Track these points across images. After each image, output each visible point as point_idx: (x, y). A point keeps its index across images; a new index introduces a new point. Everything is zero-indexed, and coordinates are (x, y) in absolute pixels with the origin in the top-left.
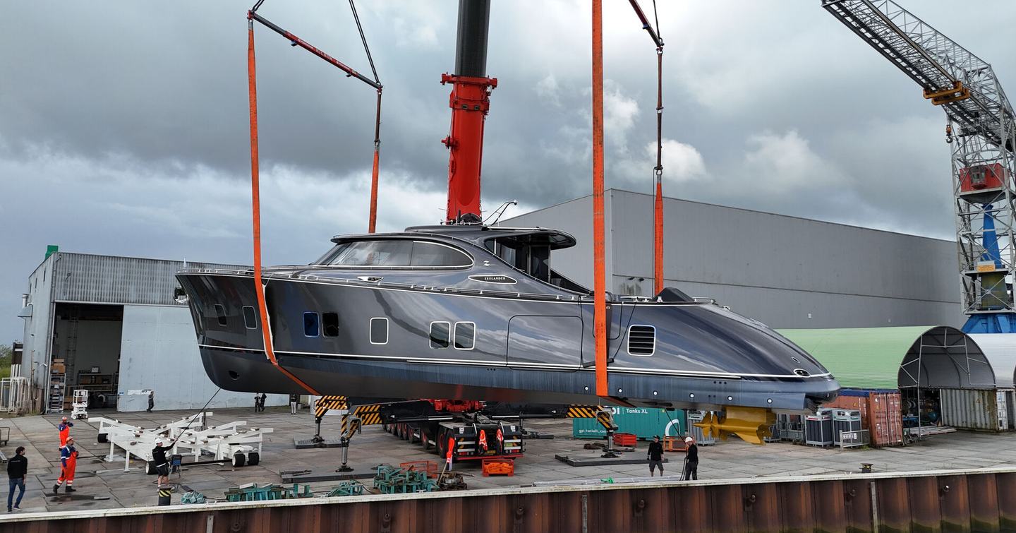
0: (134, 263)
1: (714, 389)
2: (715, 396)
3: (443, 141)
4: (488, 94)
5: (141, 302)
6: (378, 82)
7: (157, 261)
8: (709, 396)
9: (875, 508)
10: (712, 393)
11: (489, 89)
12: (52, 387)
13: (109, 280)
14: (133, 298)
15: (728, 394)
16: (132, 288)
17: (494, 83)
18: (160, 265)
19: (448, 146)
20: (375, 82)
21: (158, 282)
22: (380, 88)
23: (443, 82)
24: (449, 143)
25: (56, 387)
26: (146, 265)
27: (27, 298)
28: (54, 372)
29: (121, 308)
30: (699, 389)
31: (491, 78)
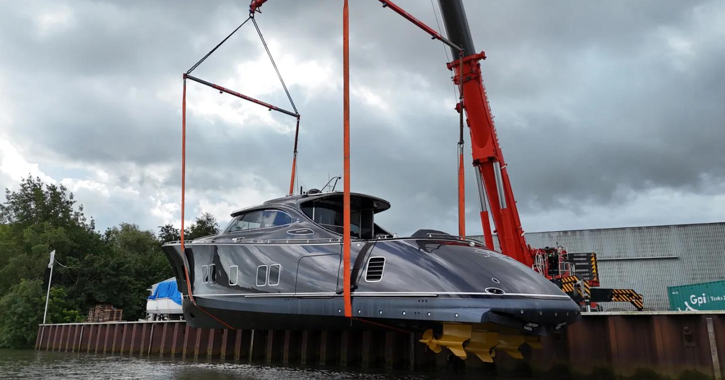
1: (418, 307)
2: (419, 313)
6: (297, 113)
8: (415, 313)
10: (417, 310)
15: (428, 310)
20: (295, 113)
22: (298, 117)
30: (409, 307)
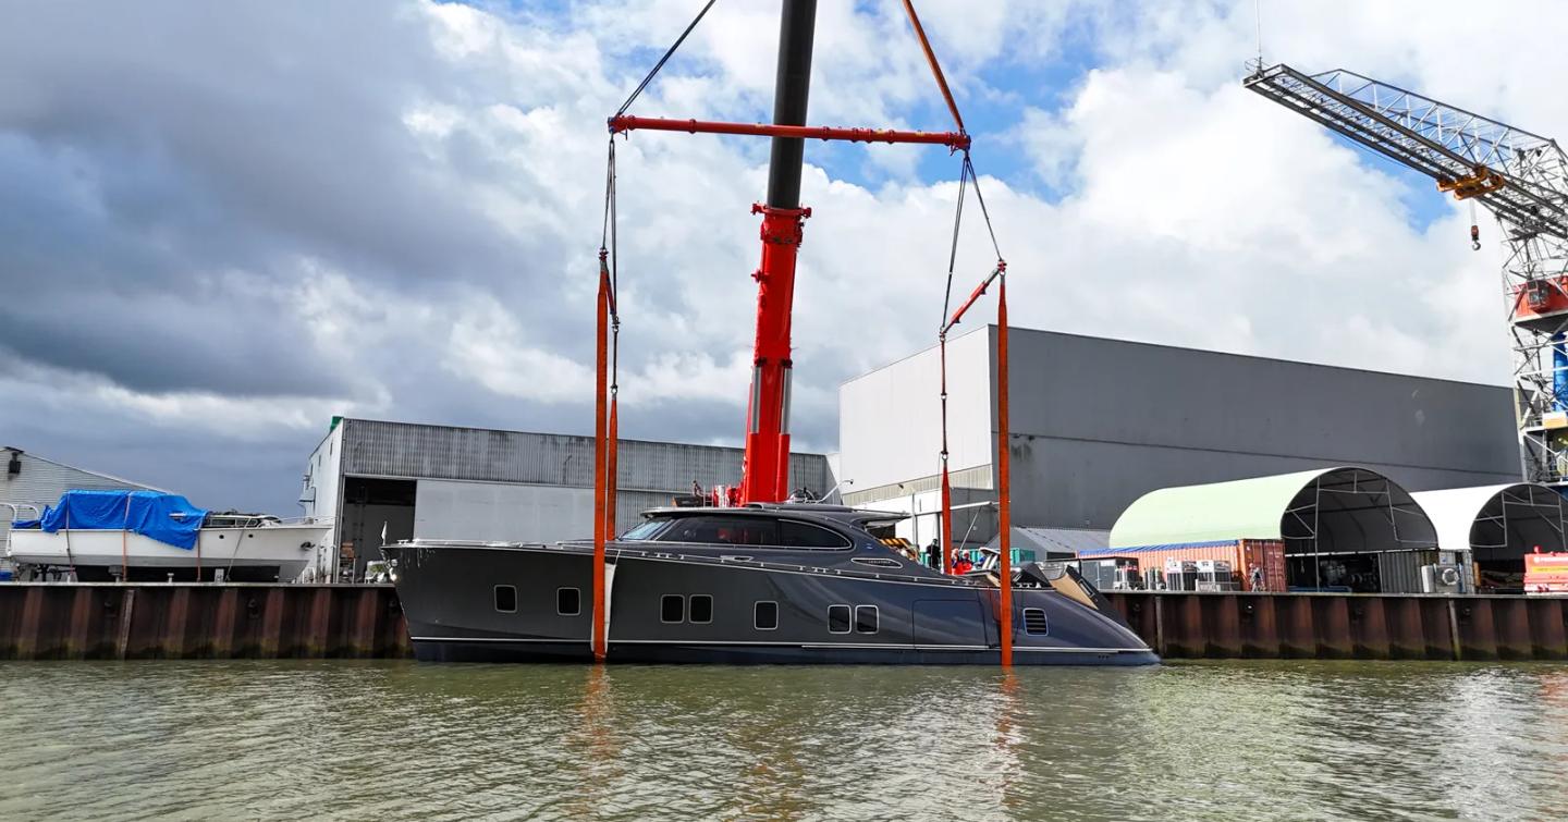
0: (428, 431)
3: (753, 275)
4: (802, 224)
5: (435, 476)
7: (452, 429)
9: (1159, 623)
11: (803, 220)
12: (341, 574)
13: (401, 451)
14: (427, 471)
16: (426, 460)
17: (808, 213)
18: (457, 434)
19: (758, 280)
21: (455, 453)
23: (754, 212)
24: (759, 277)
25: (345, 573)
26: (442, 433)
27: (308, 480)
28: (343, 556)
29: (413, 484)
31: (805, 207)
